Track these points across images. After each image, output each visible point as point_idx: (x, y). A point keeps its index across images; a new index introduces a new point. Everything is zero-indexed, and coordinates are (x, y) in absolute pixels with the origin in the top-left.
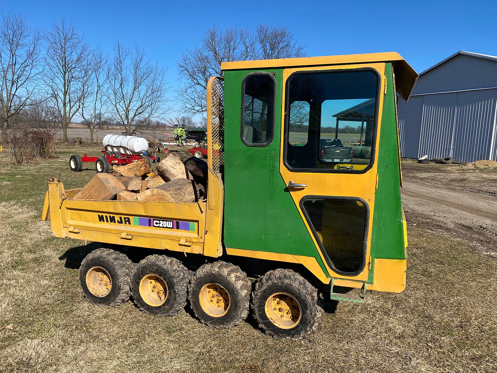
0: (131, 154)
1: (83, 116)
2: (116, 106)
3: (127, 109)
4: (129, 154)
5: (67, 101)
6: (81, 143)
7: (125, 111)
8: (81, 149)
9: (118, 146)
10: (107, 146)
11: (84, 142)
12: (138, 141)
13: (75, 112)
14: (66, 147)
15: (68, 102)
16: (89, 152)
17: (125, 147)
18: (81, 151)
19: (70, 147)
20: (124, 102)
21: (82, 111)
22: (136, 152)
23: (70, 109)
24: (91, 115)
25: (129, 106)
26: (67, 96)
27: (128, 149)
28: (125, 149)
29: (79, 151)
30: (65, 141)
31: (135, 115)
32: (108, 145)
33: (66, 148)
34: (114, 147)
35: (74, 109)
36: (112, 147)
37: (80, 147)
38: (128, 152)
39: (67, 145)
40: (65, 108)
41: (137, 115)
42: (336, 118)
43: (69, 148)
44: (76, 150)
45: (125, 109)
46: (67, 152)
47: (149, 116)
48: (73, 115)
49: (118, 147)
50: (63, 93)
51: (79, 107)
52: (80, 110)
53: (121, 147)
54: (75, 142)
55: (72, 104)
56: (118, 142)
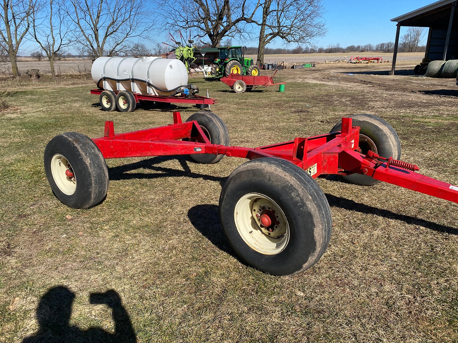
0: (157, 95)
1: (36, 38)
2: (78, 24)
3: (95, 26)
4: (153, 94)
5: (10, 17)
6: (38, 76)
7: (93, 29)
8: (41, 87)
9: (128, 80)
10: (101, 80)
11: (43, 75)
12: (171, 66)
13: (23, 34)
14: (19, 84)
15: (12, 19)
16: (55, 89)
17: (145, 82)
18: (42, 88)
19: (25, 83)
20: (91, 16)
21: (33, 31)
22: (169, 90)
23: (16, 30)
24: (47, 36)
25: (97, 23)
26: (9, 11)
27: (149, 85)
28: (143, 84)
29: (40, 89)
30: (16, 75)
31: (106, 34)
32: (105, 79)
33: (18, 86)
34: (119, 81)
35: (22, 29)
36: (113, 81)
37: (40, 83)
38: (152, 92)
39: (20, 81)
40: (8, 29)
41: (109, 35)
42: (397, 23)
43: (23, 85)
44: (34, 89)
45: (93, 26)
46: (21, 92)
47: (127, 35)
48: (21, 38)
49: (126, 82)
50: (2, 6)
51: (28, 26)
52: (31, 30)
53: (133, 80)
54: (31, 76)
55: (18, 21)
56: (125, 71)
